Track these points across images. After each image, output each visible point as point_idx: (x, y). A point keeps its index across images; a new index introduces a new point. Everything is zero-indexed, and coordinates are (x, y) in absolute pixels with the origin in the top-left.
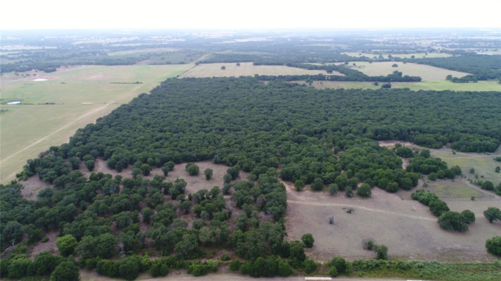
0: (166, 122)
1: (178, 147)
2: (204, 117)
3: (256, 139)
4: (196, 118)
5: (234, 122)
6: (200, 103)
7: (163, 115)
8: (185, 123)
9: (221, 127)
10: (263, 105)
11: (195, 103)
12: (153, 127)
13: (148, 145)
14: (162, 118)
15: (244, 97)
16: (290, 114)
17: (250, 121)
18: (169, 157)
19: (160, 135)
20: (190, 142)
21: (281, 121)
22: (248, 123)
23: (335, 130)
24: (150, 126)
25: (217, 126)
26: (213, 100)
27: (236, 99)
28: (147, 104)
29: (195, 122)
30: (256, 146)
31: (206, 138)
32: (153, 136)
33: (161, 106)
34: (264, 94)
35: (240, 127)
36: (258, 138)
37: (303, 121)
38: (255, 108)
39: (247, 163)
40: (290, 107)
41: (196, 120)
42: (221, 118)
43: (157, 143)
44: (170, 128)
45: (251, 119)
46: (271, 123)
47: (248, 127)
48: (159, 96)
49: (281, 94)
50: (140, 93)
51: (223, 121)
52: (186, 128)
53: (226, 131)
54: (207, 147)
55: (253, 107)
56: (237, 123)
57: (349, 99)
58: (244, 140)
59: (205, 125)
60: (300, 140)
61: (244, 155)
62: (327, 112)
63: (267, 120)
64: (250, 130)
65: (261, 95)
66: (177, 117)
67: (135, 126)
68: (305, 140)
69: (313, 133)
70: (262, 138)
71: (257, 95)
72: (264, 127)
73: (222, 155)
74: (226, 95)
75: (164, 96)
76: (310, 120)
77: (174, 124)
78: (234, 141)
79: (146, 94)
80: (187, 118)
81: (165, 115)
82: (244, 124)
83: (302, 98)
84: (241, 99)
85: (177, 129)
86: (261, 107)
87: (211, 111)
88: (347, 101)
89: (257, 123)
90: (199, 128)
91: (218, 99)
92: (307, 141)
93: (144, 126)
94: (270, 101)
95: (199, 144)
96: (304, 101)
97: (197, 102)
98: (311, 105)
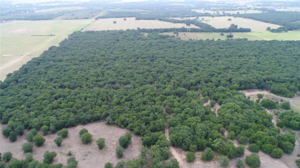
0: (67, 76)
1: (74, 108)
2: (99, 70)
3: (143, 94)
4: (92, 71)
5: (124, 74)
6: (96, 55)
7: (65, 68)
8: (83, 77)
9: (113, 80)
10: (145, 56)
11: (93, 55)
12: (55, 82)
13: (46, 106)
14: (65, 71)
15: (130, 48)
16: (167, 64)
17: (137, 73)
18: (63, 122)
19: (59, 92)
20: (86, 99)
21: (162, 72)
22: (136, 75)
23: (207, 82)
24: (52, 82)
25: (110, 79)
26: (107, 52)
27: (125, 50)
28: (54, 57)
29: (91, 76)
30: (145, 103)
31: (100, 95)
32: (52, 94)
33: (65, 58)
34: (145, 46)
35: (129, 79)
36: (145, 93)
37: (179, 73)
38: (140, 59)
39: (138, 127)
40: (167, 58)
41: (93, 74)
42: (113, 70)
43: (55, 103)
44: (69, 83)
45: (137, 71)
46: (154, 75)
47: (135, 80)
48: (65, 48)
49: (158, 45)
50: (50, 46)
51: (114, 74)
52: (84, 82)
53: (117, 85)
54: (100, 106)
55: (138, 58)
56: (126, 75)
57: (209, 49)
58: (133, 96)
59: (100, 78)
60: (181, 94)
61: (134, 115)
62: (195, 61)
63: (151, 72)
64: (138, 83)
65: (143, 46)
66: (77, 70)
67: (39, 82)
68: (185, 94)
69: (190, 85)
70: (149, 94)
71: (141, 46)
72: (149, 80)
73: (114, 116)
74: (117, 47)
75: (69, 48)
76: (184, 70)
77: (74, 79)
78: (125, 97)
79: (55, 47)
80: (85, 71)
81: (67, 68)
82: (132, 77)
83: (174, 48)
84: (128, 51)
85: (76, 84)
86: (145, 58)
87: (105, 63)
88: (207, 50)
89: (143, 75)
90: (95, 83)
91: (111, 50)
92: (187, 95)
93: (47, 81)
94: (151, 52)
95: (93, 102)
96: (175, 51)
97: (95, 54)
98: (182, 55)
